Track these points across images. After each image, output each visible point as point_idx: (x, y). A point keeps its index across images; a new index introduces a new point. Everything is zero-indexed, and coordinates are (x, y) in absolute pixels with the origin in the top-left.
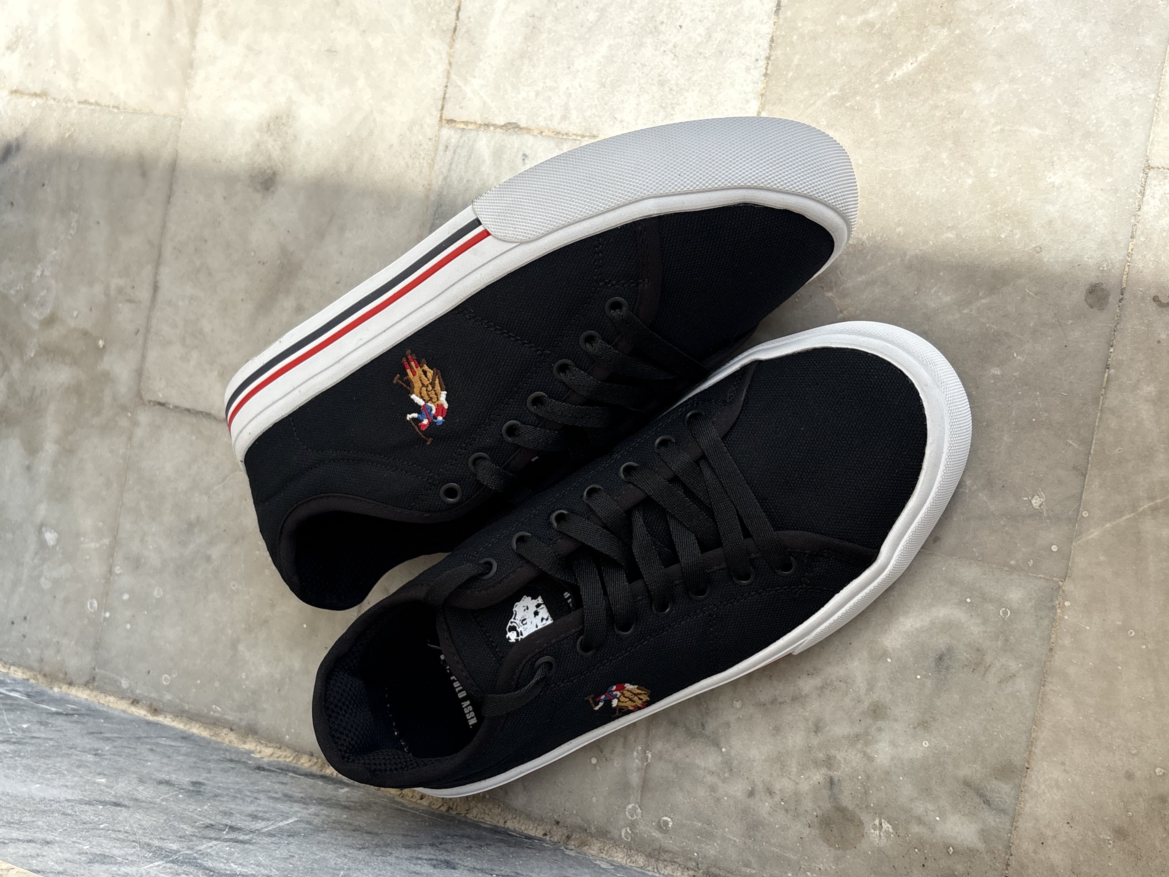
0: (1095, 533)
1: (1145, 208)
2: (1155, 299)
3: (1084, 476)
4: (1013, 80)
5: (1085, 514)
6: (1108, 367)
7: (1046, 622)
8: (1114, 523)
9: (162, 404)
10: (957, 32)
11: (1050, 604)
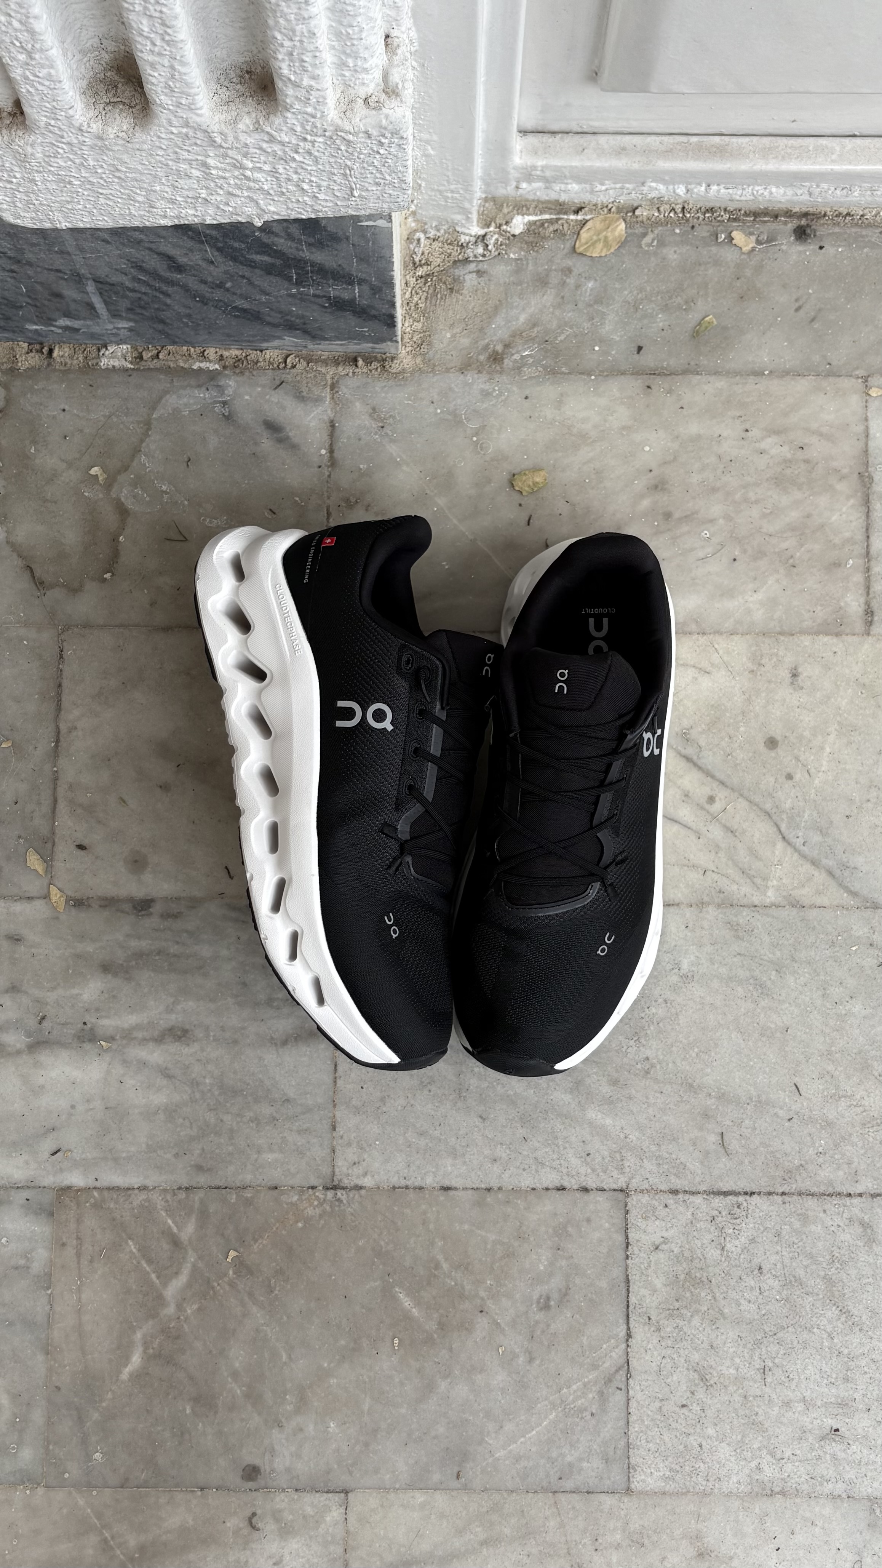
0: (81, 1502)
1: (318, 1495)
2: (254, 1514)
3: (122, 1487)
4: (402, 1384)
5: (95, 1493)
6: (202, 1489)
7: (12, 1479)
8: (92, 1515)
9: (61, 657)
10: (435, 1336)
11: (25, 1480)
